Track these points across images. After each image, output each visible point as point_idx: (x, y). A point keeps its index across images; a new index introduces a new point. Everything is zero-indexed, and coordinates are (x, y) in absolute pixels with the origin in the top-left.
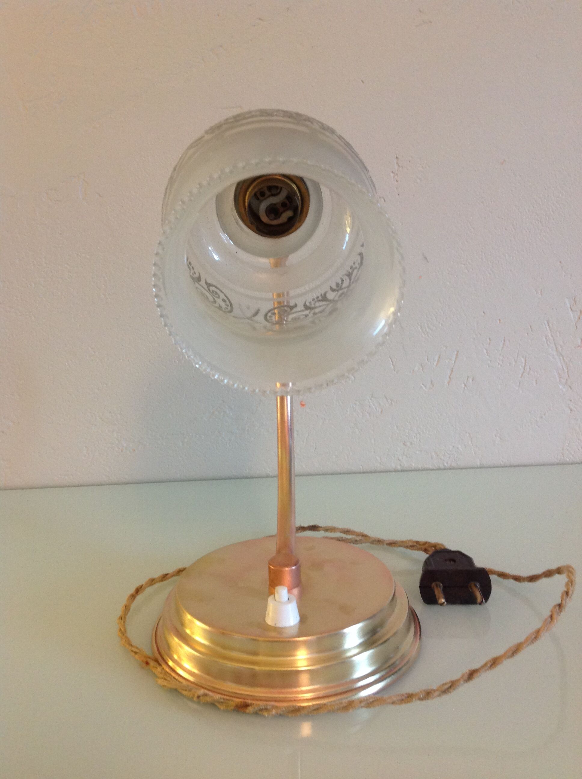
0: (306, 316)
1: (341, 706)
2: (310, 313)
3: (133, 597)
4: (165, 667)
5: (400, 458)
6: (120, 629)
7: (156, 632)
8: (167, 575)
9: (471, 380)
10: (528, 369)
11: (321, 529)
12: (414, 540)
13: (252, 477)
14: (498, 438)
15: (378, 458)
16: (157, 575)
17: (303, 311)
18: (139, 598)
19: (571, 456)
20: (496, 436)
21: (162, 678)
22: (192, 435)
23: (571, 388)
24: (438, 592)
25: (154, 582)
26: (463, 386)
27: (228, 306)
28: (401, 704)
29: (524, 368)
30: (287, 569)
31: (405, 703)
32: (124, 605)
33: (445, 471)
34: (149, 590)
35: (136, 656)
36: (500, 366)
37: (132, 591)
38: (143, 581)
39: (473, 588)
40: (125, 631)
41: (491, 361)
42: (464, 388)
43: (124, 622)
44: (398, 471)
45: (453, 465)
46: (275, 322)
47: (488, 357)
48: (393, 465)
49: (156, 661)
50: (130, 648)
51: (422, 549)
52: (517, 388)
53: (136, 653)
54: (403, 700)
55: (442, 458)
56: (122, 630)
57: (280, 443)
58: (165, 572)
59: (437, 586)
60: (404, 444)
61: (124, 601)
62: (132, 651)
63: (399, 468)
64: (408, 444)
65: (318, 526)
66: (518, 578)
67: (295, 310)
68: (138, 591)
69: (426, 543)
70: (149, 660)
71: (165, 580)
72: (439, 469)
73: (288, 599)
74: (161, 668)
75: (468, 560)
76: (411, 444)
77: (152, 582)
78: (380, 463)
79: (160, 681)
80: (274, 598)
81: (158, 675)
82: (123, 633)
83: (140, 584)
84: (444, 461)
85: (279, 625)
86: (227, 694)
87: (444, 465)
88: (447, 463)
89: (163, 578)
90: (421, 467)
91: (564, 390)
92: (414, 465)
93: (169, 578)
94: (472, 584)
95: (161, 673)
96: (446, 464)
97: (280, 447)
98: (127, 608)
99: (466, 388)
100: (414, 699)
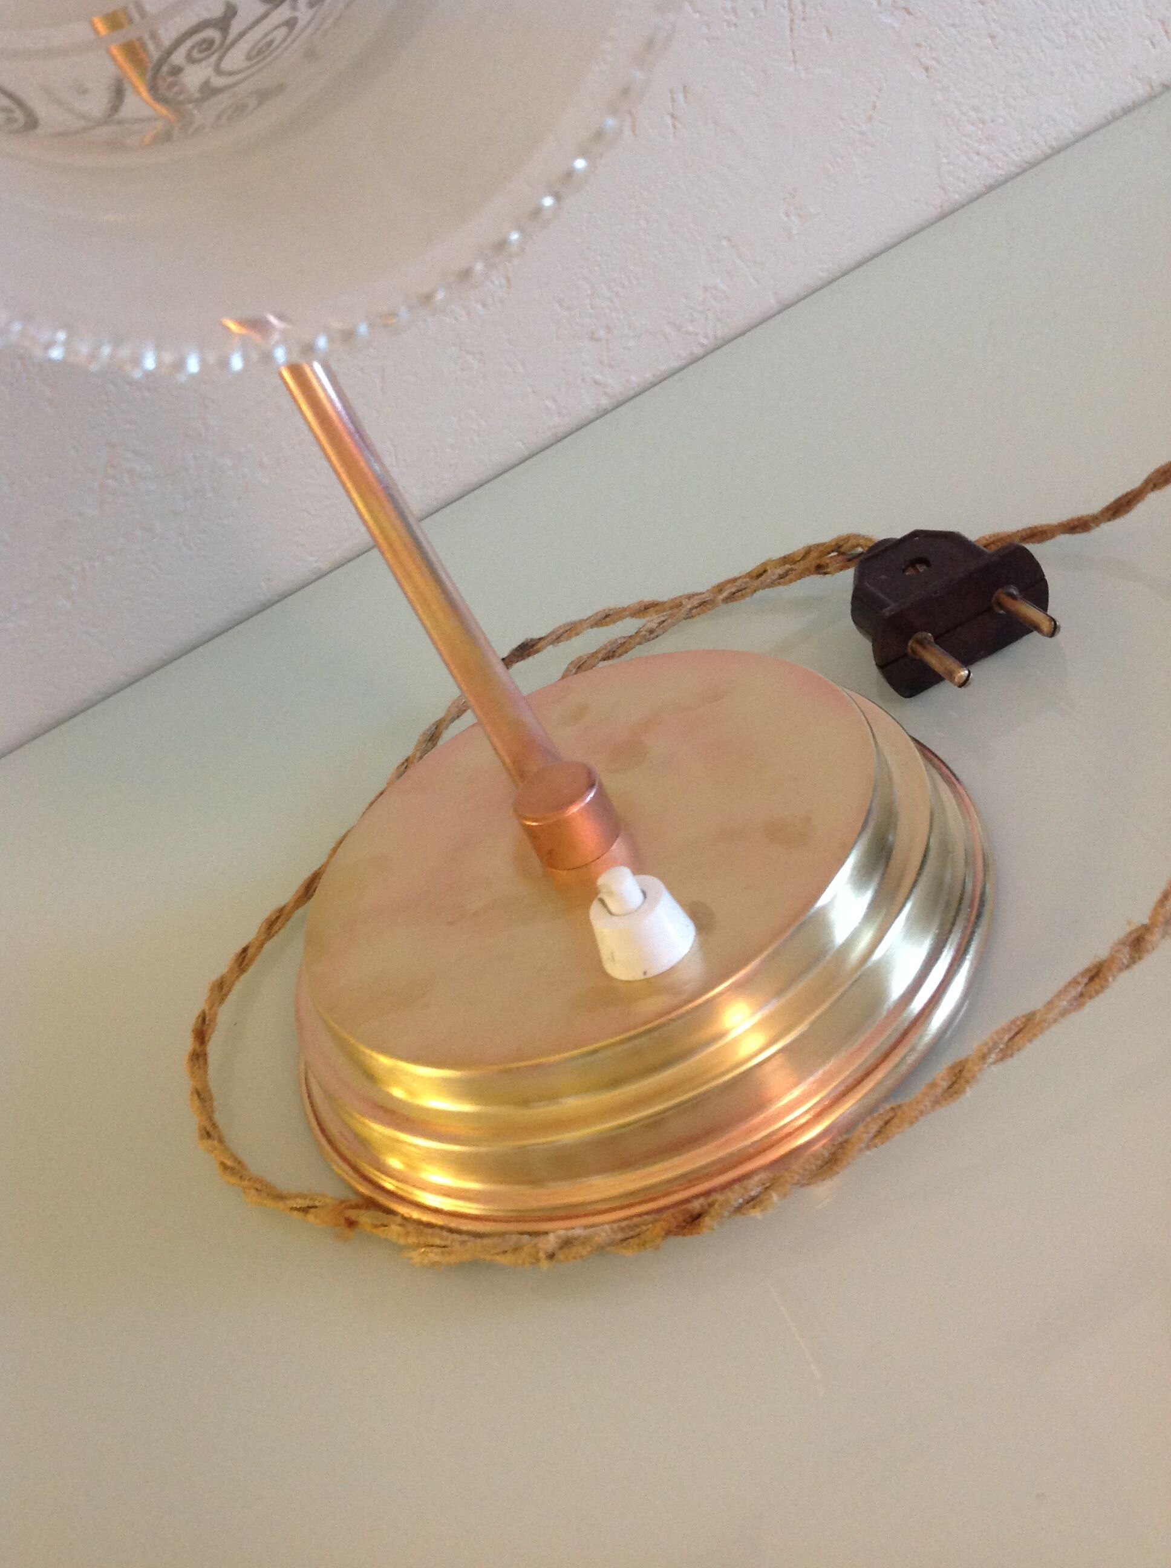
0: (291, 23)
1: (939, 1090)
2: (294, 8)
3: (199, 1057)
4: (403, 1210)
5: (598, 377)
6: (223, 1164)
7: (319, 1124)
8: (245, 950)
9: (681, 96)
10: (800, 7)
11: (542, 643)
12: (774, 558)
13: (283, 597)
14: (793, 217)
15: (548, 403)
16: (221, 963)
17: (265, 16)
18: (214, 1048)
19: (962, 185)
20: (787, 215)
21: (418, 1246)
22: (83, 569)
23: (909, 13)
24: (936, 658)
25: (225, 989)
26: (669, 120)
27: (10, 111)
28: (1081, 1005)
29: (790, 9)
30: (574, 809)
31: (1091, 997)
32: (192, 1093)
33: (708, 359)
34: (225, 1014)
35: (311, 1217)
36: (733, 29)
37: (188, 1043)
38: (198, 1002)
39: (1010, 603)
40: (240, 1163)
41: (708, 25)
42: (674, 126)
43: (221, 1141)
44: (606, 412)
45: (719, 334)
46: (197, 95)
47: (697, 16)
48: (588, 402)
49: (370, 1204)
50: (281, 1205)
51: (810, 571)
52: (791, 69)
53: (305, 1210)
54: (1082, 995)
55: (691, 329)
56: (229, 1163)
57: (349, 485)
58: (238, 949)
59: (921, 643)
60: (594, 338)
61: (183, 1081)
62: (292, 1209)
63: (604, 402)
64: (602, 333)
65: (532, 640)
66: (1076, 523)
67: (236, 27)
68: (201, 1035)
69: (808, 551)
70: (352, 1214)
71: (248, 965)
72: (695, 360)
73: (644, 894)
74: (398, 1220)
75: (952, 540)
76: (609, 329)
77: (221, 989)
78: (560, 414)
79: (416, 1256)
80: (605, 910)
81: (402, 1241)
82: (234, 1168)
83: (197, 1012)
84: (696, 334)
85: (654, 971)
86: (617, 1204)
87: (703, 345)
88: (706, 337)
89: (240, 965)
90: (654, 375)
91: (896, 25)
92: (636, 380)
93: (255, 956)
94: (1000, 594)
95: (407, 1234)
96: (705, 341)
97: (355, 495)
98: (202, 1096)
99: (678, 125)
100: (1110, 979)
